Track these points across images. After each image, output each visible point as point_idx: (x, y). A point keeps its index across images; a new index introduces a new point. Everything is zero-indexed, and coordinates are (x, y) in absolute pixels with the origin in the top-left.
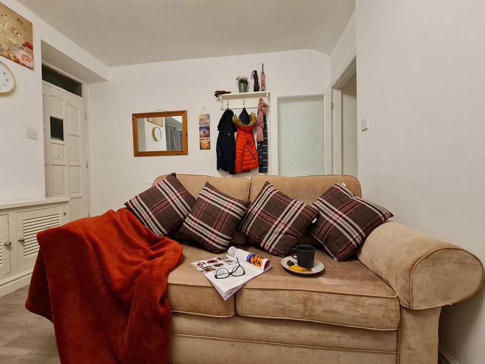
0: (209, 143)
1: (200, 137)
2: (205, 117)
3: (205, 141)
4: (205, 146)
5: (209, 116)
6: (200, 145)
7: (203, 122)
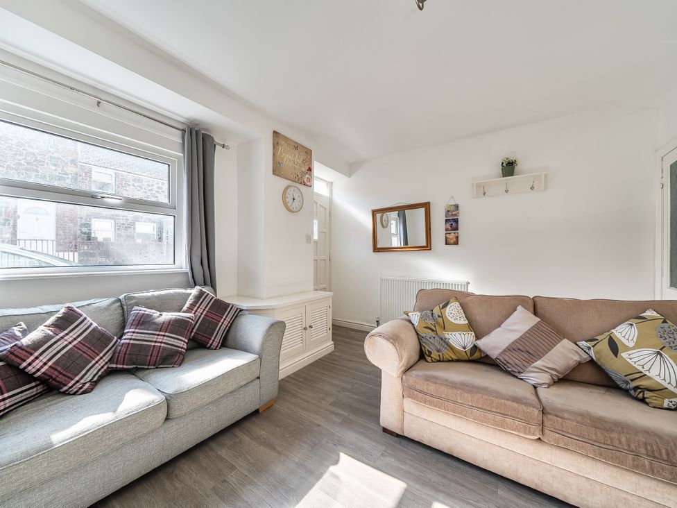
0: (457, 238)
1: (446, 230)
2: (452, 208)
3: (452, 236)
4: (452, 241)
5: (457, 207)
6: (446, 240)
7: (450, 213)
